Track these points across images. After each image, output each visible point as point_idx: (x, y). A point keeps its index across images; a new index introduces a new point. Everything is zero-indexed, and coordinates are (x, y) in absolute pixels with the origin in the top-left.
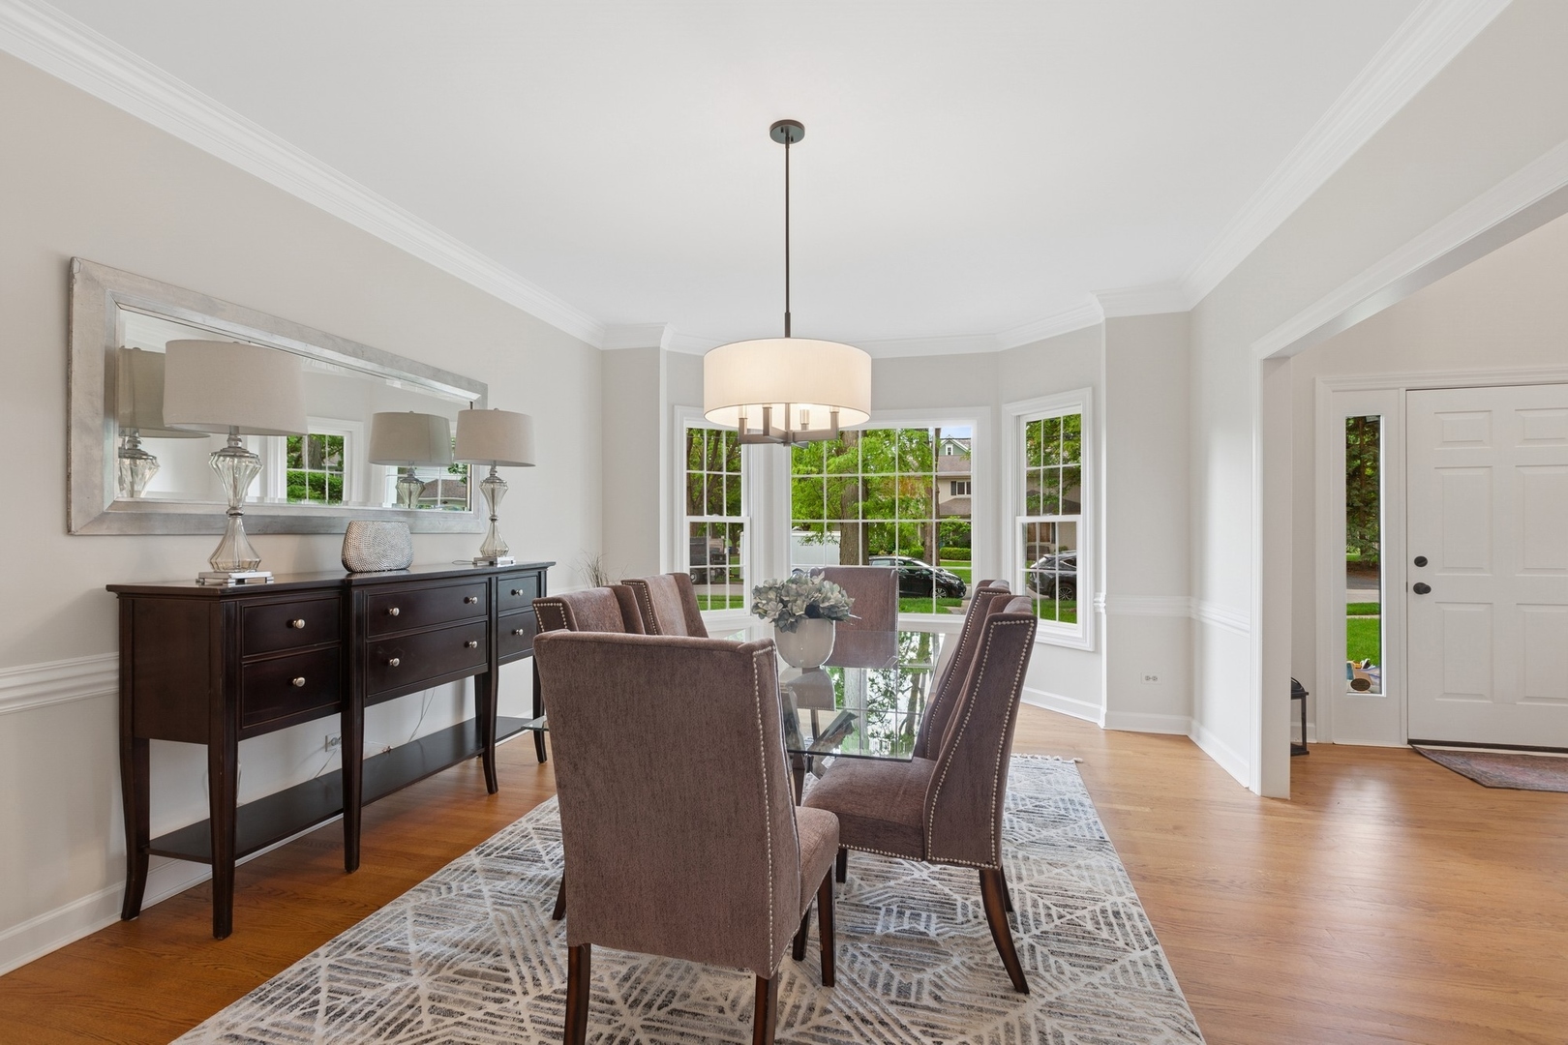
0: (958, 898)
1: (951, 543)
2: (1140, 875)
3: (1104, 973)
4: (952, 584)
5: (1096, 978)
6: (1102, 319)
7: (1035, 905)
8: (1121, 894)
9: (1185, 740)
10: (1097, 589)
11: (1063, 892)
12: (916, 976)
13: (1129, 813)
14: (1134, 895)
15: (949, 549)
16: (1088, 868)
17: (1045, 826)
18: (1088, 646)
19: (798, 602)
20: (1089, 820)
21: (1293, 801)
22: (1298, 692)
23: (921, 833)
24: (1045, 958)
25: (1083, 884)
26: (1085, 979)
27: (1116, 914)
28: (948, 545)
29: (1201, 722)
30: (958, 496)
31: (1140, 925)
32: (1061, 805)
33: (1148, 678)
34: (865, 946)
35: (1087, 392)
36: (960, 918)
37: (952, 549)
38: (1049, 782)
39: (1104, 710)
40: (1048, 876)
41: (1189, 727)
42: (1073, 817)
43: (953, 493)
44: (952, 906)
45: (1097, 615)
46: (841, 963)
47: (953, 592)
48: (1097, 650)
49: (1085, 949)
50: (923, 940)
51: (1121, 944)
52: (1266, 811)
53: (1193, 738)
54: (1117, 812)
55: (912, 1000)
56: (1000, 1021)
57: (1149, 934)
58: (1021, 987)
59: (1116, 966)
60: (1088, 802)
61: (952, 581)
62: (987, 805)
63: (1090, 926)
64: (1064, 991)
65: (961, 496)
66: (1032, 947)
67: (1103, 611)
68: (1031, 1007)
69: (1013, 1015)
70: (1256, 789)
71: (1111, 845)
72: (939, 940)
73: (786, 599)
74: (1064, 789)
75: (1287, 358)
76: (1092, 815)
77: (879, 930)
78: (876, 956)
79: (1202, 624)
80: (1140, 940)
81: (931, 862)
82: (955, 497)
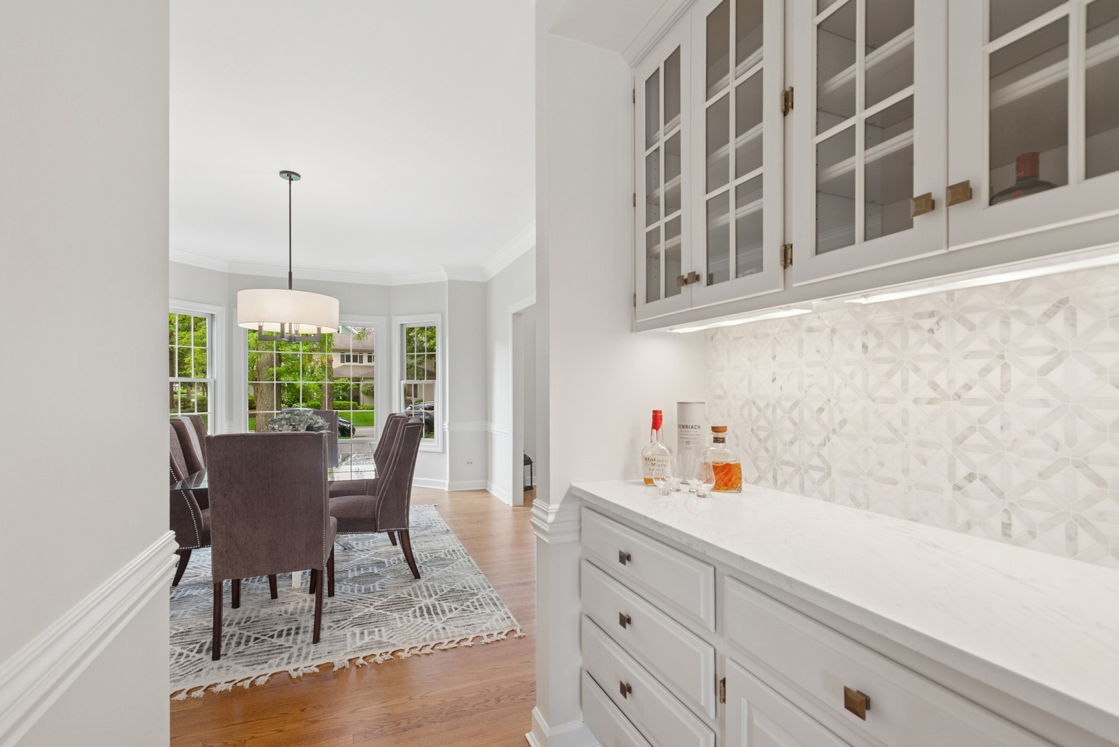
0: (386, 561)
1: (341, 398)
2: (463, 539)
3: (450, 567)
4: (344, 427)
5: (446, 569)
6: (447, 279)
7: (420, 555)
8: (455, 545)
9: (485, 491)
10: (444, 419)
11: (432, 549)
12: (372, 585)
13: (459, 520)
14: (461, 544)
15: (340, 402)
16: (441, 540)
17: (422, 530)
18: (440, 449)
19: (301, 425)
20: (443, 524)
21: (524, 506)
22: (528, 461)
23: (374, 520)
24: (426, 568)
25: (440, 545)
26: (442, 570)
27: (454, 551)
28: (338, 399)
29: (491, 481)
30: (346, 364)
31: (463, 552)
32: (429, 522)
33: (468, 463)
34: (345, 583)
35: (439, 316)
36: (387, 565)
37: (342, 402)
38: (422, 515)
39: (447, 482)
40: (425, 546)
41: (487, 486)
42: (434, 525)
43: (342, 361)
44: (384, 563)
45: (444, 433)
46: (336, 589)
47: (346, 432)
48: (444, 452)
49: (442, 562)
50: (372, 574)
51: (456, 558)
52: (514, 510)
53: (487, 490)
54: (454, 521)
55: (372, 591)
56: (410, 588)
57: (466, 553)
58: (417, 576)
59: (454, 564)
60: (441, 519)
61: (345, 425)
62: (403, 503)
63: (443, 556)
64: (434, 575)
65: (348, 364)
66: (421, 567)
67: (447, 430)
68: (421, 582)
69: (415, 585)
70: (511, 504)
71: (451, 532)
72: (380, 573)
73: (293, 424)
74: (429, 516)
75: (522, 314)
76: (443, 523)
77: (350, 576)
78: (351, 584)
79: (491, 433)
80: (462, 555)
81: (379, 532)
82: (343, 364)
